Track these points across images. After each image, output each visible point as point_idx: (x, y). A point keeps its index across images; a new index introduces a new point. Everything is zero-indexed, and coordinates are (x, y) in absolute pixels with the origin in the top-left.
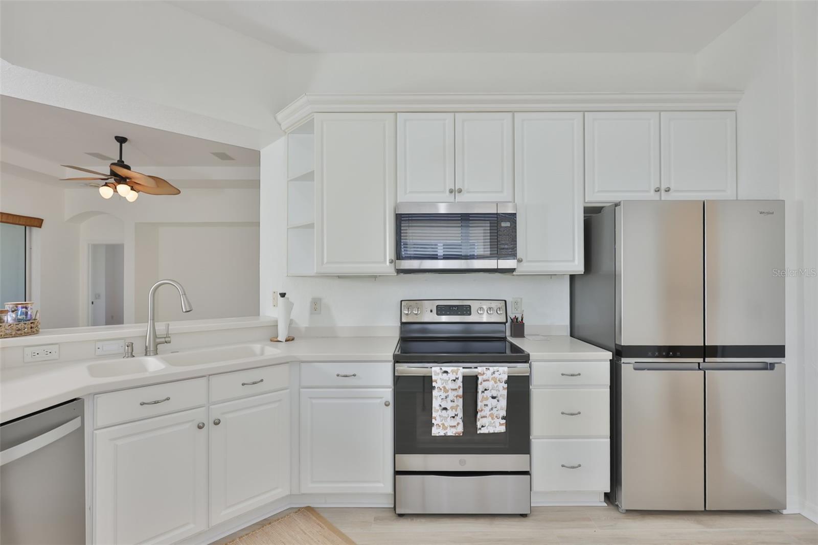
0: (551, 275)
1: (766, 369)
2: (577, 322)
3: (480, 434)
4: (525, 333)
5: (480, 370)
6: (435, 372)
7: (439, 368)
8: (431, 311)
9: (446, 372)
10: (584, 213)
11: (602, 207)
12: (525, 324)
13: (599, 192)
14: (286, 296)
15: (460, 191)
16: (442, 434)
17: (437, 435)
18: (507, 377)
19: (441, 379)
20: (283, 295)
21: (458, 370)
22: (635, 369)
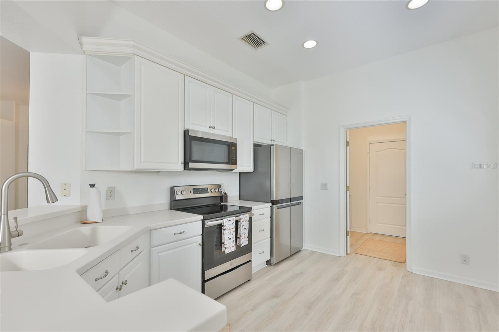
0: (235, 172)
1: (299, 204)
2: (242, 194)
3: (242, 247)
4: (228, 200)
5: (241, 217)
6: (225, 221)
7: (226, 219)
8: (191, 192)
9: (230, 220)
10: (254, 146)
11: (262, 145)
12: (228, 196)
13: (257, 138)
14: (95, 186)
15: (214, 128)
16: (230, 252)
17: (228, 253)
18: (248, 218)
19: (228, 224)
20: (92, 186)
21: (234, 218)
22: (278, 209)
